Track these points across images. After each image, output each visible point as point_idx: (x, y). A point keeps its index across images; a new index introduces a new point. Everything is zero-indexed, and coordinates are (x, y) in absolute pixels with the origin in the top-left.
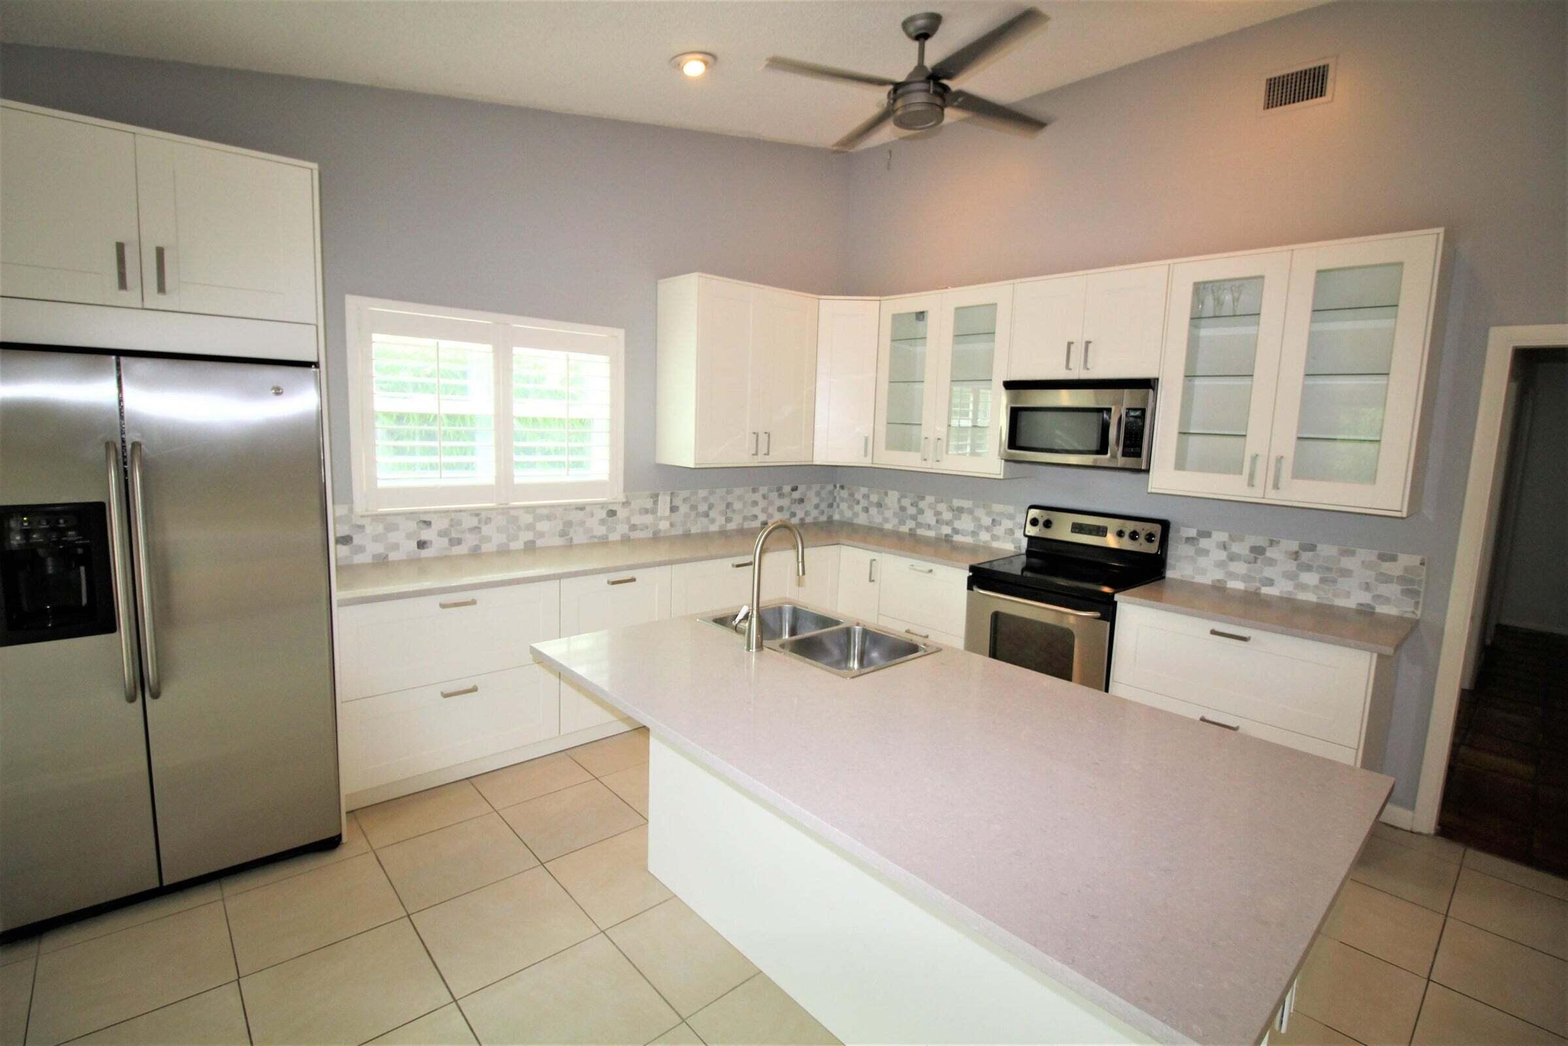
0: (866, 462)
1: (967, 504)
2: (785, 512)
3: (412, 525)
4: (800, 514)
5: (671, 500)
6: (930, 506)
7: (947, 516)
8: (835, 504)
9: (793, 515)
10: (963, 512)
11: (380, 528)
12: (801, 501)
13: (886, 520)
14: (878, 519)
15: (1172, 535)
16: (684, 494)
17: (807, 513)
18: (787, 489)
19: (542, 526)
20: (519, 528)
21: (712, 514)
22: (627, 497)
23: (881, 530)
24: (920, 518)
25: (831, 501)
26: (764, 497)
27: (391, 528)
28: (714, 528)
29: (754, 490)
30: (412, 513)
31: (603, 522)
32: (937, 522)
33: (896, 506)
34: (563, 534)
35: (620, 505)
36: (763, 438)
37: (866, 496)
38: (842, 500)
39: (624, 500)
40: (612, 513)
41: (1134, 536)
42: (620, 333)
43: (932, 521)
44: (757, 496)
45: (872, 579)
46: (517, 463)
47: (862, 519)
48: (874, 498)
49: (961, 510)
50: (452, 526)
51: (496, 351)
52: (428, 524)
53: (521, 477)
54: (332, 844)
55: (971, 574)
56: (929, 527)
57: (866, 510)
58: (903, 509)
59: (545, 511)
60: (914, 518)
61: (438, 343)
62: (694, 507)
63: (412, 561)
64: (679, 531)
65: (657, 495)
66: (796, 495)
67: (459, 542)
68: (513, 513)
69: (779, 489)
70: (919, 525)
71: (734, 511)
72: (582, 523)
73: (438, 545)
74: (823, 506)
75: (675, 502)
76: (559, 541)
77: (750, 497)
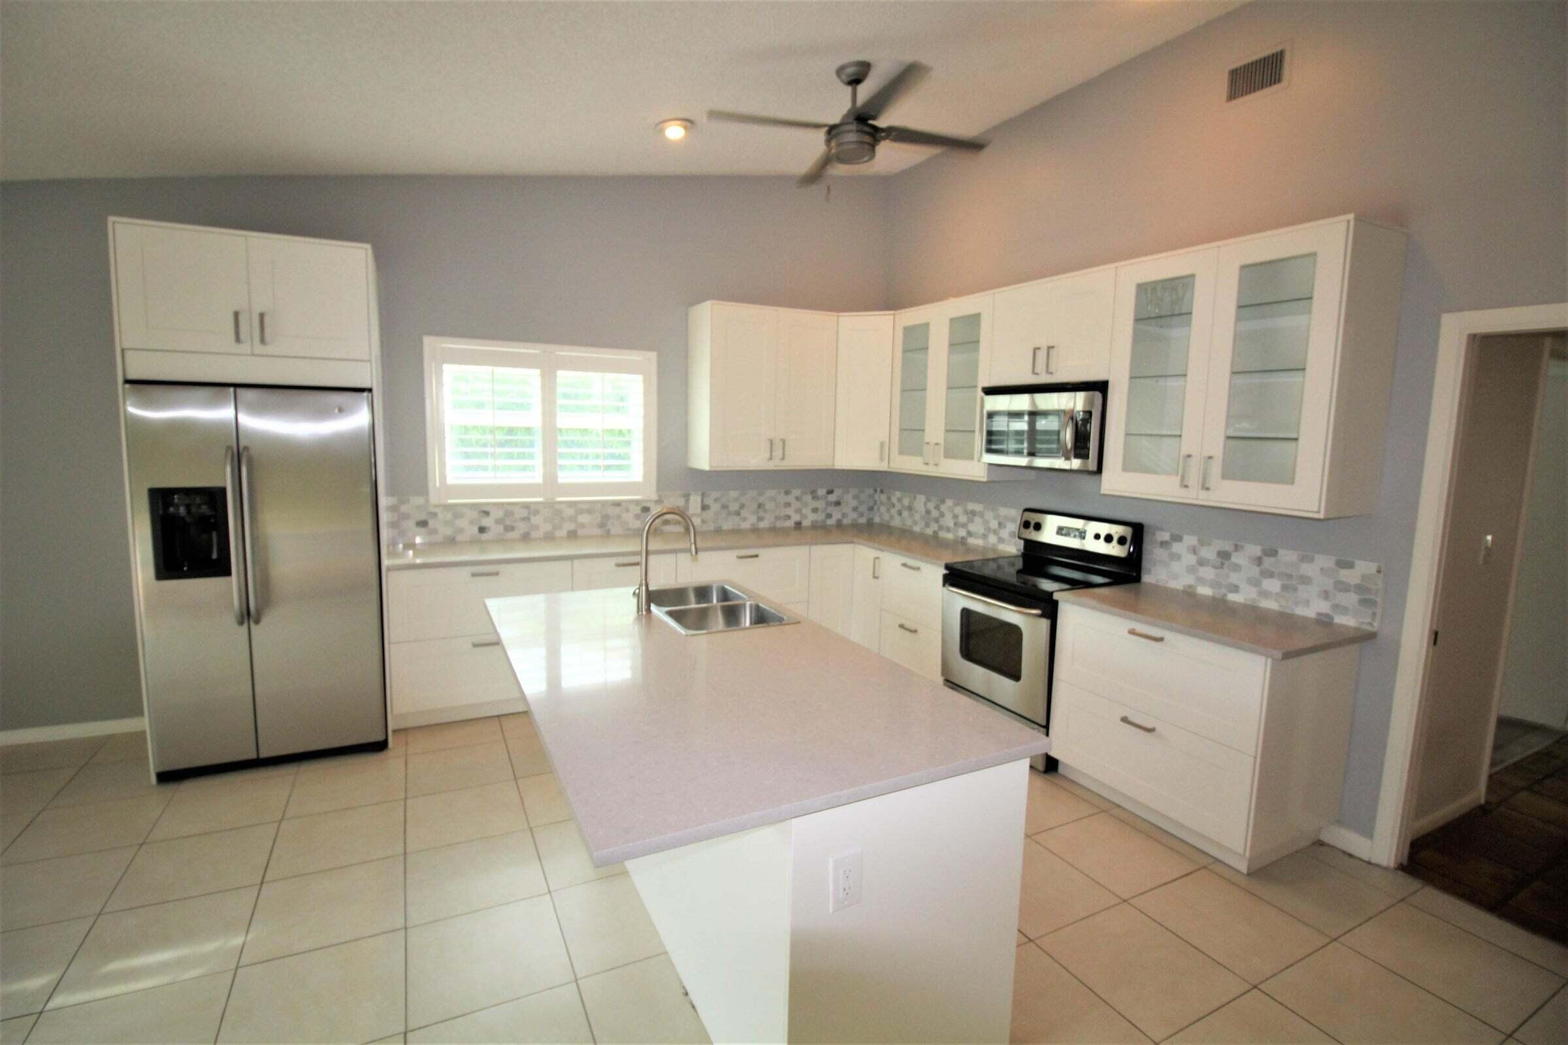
0: (883, 467)
1: (978, 507)
2: (819, 513)
3: (475, 514)
4: (837, 515)
5: (702, 500)
6: (951, 510)
7: (963, 519)
8: (876, 508)
9: (829, 516)
10: (975, 515)
11: (449, 516)
12: (838, 503)
13: (915, 523)
14: (909, 522)
15: (1147, 539)
16: (715, 494)
17: (844, 515)
18: (821, 492)
19: (584, 519)
20: (563, 519)
21: (744, 513)
22: (660, 496)
23: (911, 532)
24: (943, 522)
25: (871, 504)
26: (797, 499)
27: (458, 516)
28: (746, 525)
29: (787, 493)
30: (474, 505)
31: (637, 517)
32: (955, 524)
33: (923, 510)
34: (602, 525)
35: (653, 502)
36: (778, 446)
37: (900, 500)
38: (882, 503)
39: (657, 498)
40: (646, 510)
41: (1109, 539)
42: (653, 355)
43: (951, 524)
44: (790, 498)
45: (876, 575)
46: (561, 466)
47: (896, 522)
48: (906, 502)
49: (973, 513)
50: (506, 516)
51: (543, 375)
52: (487, 513)
53: (564, 478)
54: (380, 746)
55: (948, 572)
56: (948, 530)
57: (900, 513)
58: (928, 512)
59: (584, 507)
60: (937, 520)
61: (493, 371)
62: (725, 507)
63: (473, 542)
64: (711, 527)
65: (688, 495)
66: (832, 498)
67: (512, 529)
68: (557, 506)
69: (813, 492)
70: (941, 528)
71: (766, 511)
72: (619, 517)
73: (496, 530)
74: (863, 508)
75: (707, 502)
76: (598, 531)
77: (782, 498)
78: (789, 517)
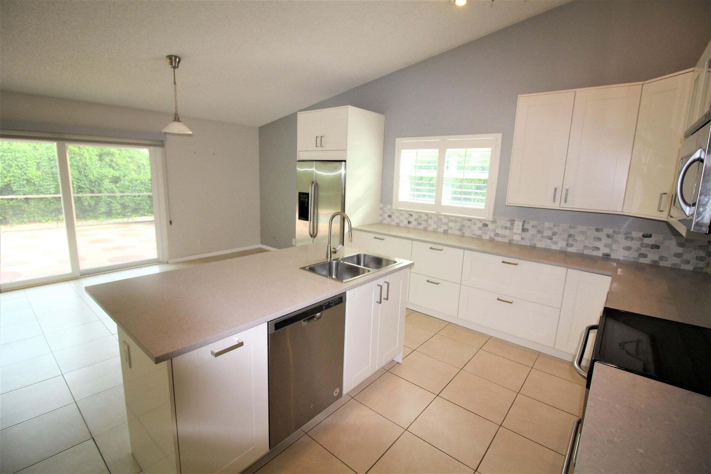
2: (632, 251)
3: (407, 215)
4: (652, 256)
5: (523, 225)
11: (398, 215)
12: (656, 247)
16: (533, 223)
17: (661, 258)
18: (637, 234)
19: (451, 224)
20: (442, 223)
21: (556, 238)
22: (494, 219)
26: (609, 236)
27: (401, 215)
28: (556, 247)
29: (598, 230)
30: (407, 211)
31: (480, 228)
34: (460, 230)
35: (490, 222)
39: (492, 220)
40: (485, 225)
42: (500, 135)
44: (601, 235)
46: (443, 197)
50: (419, 218)
51: (439, 152)
52: (411, 215)
53: (444, 202)
59: (453, 219)
61: (417, 151)
63: (406, 227)
64: (528, 243)
65: (514, 221)
66: (650, 241)
67: (421, 224)
68: (440, 217)
69: (627, 233)
71: (576, 240)
72: (469, 227)
73: (414, 223)
75: (526, 226)
76: (458, 233)
77: (593, 233)
78: (598, 249)
